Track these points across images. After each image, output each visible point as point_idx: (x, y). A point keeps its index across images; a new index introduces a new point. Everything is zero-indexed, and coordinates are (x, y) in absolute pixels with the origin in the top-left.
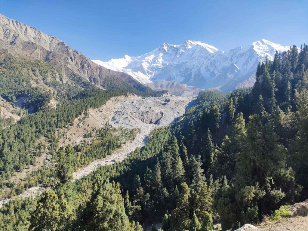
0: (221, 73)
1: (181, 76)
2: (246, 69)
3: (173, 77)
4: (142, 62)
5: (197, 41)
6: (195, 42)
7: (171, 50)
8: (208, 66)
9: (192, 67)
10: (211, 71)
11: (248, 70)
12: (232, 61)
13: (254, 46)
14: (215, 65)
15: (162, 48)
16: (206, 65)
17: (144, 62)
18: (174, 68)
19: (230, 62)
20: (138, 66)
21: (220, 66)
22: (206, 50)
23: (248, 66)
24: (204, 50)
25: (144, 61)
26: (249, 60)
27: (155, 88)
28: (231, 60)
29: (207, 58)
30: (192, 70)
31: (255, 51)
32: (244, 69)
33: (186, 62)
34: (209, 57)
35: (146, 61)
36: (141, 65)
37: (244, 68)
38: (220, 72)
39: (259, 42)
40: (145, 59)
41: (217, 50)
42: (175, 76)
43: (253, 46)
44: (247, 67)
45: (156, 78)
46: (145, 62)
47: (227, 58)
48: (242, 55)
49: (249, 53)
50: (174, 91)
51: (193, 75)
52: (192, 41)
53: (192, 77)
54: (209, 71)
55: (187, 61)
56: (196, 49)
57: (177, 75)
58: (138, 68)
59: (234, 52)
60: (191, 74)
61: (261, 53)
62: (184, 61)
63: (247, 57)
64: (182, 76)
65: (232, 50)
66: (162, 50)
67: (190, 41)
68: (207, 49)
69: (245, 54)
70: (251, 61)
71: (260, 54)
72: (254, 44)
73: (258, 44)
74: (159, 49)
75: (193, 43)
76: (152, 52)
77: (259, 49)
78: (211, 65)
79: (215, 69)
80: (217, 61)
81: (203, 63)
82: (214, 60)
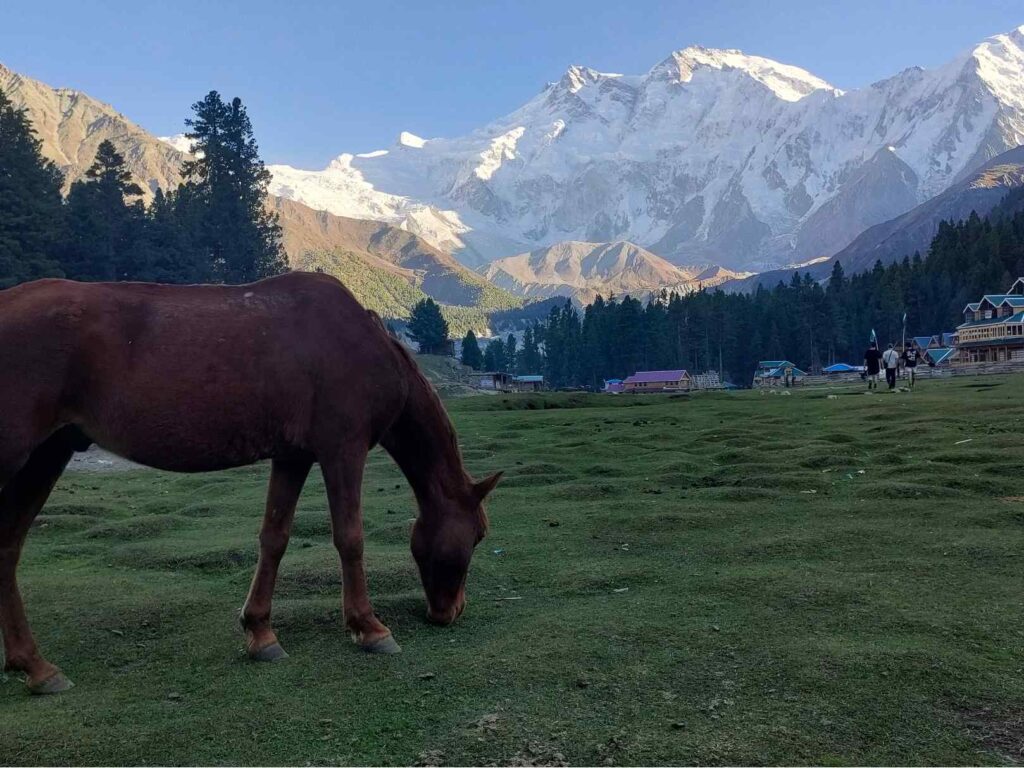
0: (833, 194)
1: (653, 213)
2: (949, 169)
3: (620, 224)
4: (479, 163)
5: (723, 48)
6: (716, 53)
7: (606, 97)
8: (774, 164)
9: (703, 172)
10: (792, 183)
11: (954, 174)
12: (883, 136)
13: (982, 60)
14: (807, 156)
15: (565, 91)
16: (766, 159)
17: (487, 161)
18: (621, 180)
19: (877, 136)
20: (462, 181)
21: (829, 160)
22: (766, 90)
23: (953, 154)
24: (752, 90)
25: (484, 155)
26: (960, 124)
27: (533, 278)
28: (881, 129)
29: (768, 126)
30: (704, 186)
31: (984, 85)
32: (936, 168)
33: (678, 150)
34: (780, 122)
35: (493, 156)
36: (473, 174)
37: (938, 164)
38: (830, 190)
39: (1004, 39)
40: (491, 148)
41: (818, 83)
42: (630, 218)
43: (975, 63)
44: (950, 158)
45: (544, 233)
46: (493, 161)
47: (859, 122)
48: (926, 105)
49: (957, 95)
50: (622, 286)
51: (709, 205)
52: (698, 53)
53: (705, 218)
54: (782, 184)
55: (680, 143)
56: (719, 89)
57: (637, 213)
58: (462, 188)
59: (894, 91)
60: (699, 202)
61: (1014, 93)
62: (666, 145)
63: (950, 113)
64: (661, 216)
65: (880, 85)
66: (566, 101)
67: (691, 50)
68: (771, 83)
69: (941, 98)
70: (969, 127)
71: (1011, 96)
72: (982, 52)
73: (1000, 51)
74: (553, 98)
75: (703, 59)
76: (520, 110)
77: (1004, 72)
78: (790, 157)
79: (806, 176)
80: (818, 135)
81: (754, 149)
82: (800, 136)
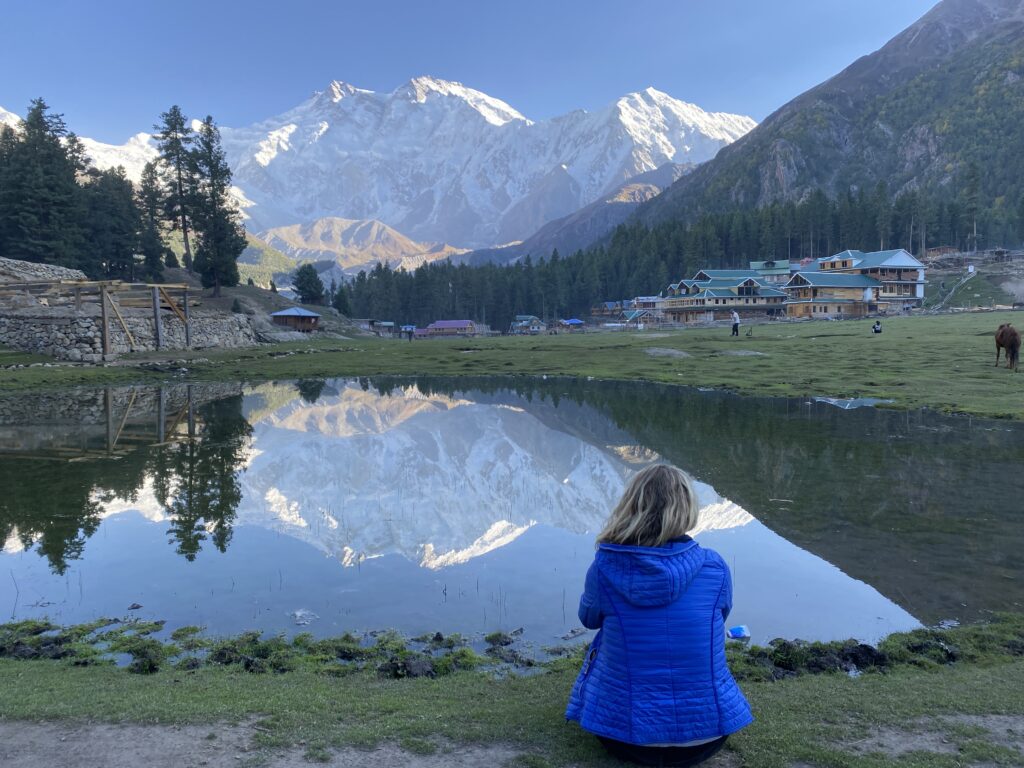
0: (525, 196)
1: (396, 200)
2: (600, 184)
3: (371, 206)
4: (259, 150)
5: (449, 80)
6: (443, 83)
7: (361, 108)
8: (484, 171)
9: (434, 172)
10: (496, 186)
11: (604, 187)
12: (558, 157)
13: (623, 110)
14: (507, 166)
15: (328, 100)
16: (479, 166)
17: (265, 149)
18: (371, 173)
19: (554, 158)
20: (244, 164)
21: (522, 171)
22: (479, 114)
23: (604, 174)
24: (469, 114)
25: (262, 144)
26: (608, 153)
27: (304, 245)
28: (557, 152)
29: (481, 142)
30: (435, 182)
31: (624, 127)
32: (592, 182)
33: (415, 154)
34: (489, 140)
35: (270, 145)
36: (254, 159)
37: (594, 180)
38: (523, 192)
39: (637, 96)
40: (268, 139)
41: (515, 114)
42: (379, 203)
43: (618, 111)
44: (601, 176)
45: (311, 209)
46: (269, 149)
47: (542, 145)
48: (587, 137)
49: (607, 132)
50: (373, 255)
51: (437, 198)
52: (431, 82)
53: (435, 207)
54: (490, 185)
55: (417, 148)
56: (445, 110)
57: (384, 200)
58: (245, 168)
59: (566, 125)
60: (431, 194)
61: (643, 134)
62: (406, 149)
63: (602, 144)
64: (402, 202)
65: (557, 120)
66: (329, 107)
67: (425, 78)
68: (483, 110)
69: (596, 133)
70: (614, 155)
71: (641, 136)
72: (623, 104)
73: (634, 104)
74: (319, 104)
75: (434, 86)
76: (292, 112)
77: (637, 119)
78: (496, 167)
79: (506, 182)
80: (515, 152)
81: (470, 158)
82: (503, 151)
